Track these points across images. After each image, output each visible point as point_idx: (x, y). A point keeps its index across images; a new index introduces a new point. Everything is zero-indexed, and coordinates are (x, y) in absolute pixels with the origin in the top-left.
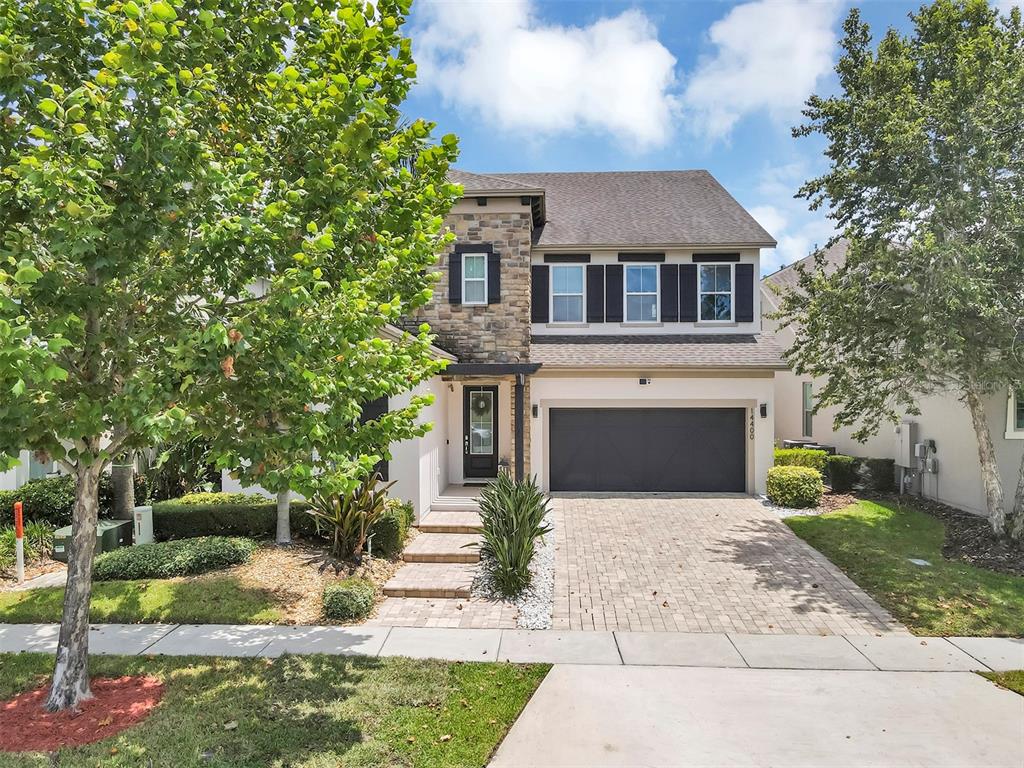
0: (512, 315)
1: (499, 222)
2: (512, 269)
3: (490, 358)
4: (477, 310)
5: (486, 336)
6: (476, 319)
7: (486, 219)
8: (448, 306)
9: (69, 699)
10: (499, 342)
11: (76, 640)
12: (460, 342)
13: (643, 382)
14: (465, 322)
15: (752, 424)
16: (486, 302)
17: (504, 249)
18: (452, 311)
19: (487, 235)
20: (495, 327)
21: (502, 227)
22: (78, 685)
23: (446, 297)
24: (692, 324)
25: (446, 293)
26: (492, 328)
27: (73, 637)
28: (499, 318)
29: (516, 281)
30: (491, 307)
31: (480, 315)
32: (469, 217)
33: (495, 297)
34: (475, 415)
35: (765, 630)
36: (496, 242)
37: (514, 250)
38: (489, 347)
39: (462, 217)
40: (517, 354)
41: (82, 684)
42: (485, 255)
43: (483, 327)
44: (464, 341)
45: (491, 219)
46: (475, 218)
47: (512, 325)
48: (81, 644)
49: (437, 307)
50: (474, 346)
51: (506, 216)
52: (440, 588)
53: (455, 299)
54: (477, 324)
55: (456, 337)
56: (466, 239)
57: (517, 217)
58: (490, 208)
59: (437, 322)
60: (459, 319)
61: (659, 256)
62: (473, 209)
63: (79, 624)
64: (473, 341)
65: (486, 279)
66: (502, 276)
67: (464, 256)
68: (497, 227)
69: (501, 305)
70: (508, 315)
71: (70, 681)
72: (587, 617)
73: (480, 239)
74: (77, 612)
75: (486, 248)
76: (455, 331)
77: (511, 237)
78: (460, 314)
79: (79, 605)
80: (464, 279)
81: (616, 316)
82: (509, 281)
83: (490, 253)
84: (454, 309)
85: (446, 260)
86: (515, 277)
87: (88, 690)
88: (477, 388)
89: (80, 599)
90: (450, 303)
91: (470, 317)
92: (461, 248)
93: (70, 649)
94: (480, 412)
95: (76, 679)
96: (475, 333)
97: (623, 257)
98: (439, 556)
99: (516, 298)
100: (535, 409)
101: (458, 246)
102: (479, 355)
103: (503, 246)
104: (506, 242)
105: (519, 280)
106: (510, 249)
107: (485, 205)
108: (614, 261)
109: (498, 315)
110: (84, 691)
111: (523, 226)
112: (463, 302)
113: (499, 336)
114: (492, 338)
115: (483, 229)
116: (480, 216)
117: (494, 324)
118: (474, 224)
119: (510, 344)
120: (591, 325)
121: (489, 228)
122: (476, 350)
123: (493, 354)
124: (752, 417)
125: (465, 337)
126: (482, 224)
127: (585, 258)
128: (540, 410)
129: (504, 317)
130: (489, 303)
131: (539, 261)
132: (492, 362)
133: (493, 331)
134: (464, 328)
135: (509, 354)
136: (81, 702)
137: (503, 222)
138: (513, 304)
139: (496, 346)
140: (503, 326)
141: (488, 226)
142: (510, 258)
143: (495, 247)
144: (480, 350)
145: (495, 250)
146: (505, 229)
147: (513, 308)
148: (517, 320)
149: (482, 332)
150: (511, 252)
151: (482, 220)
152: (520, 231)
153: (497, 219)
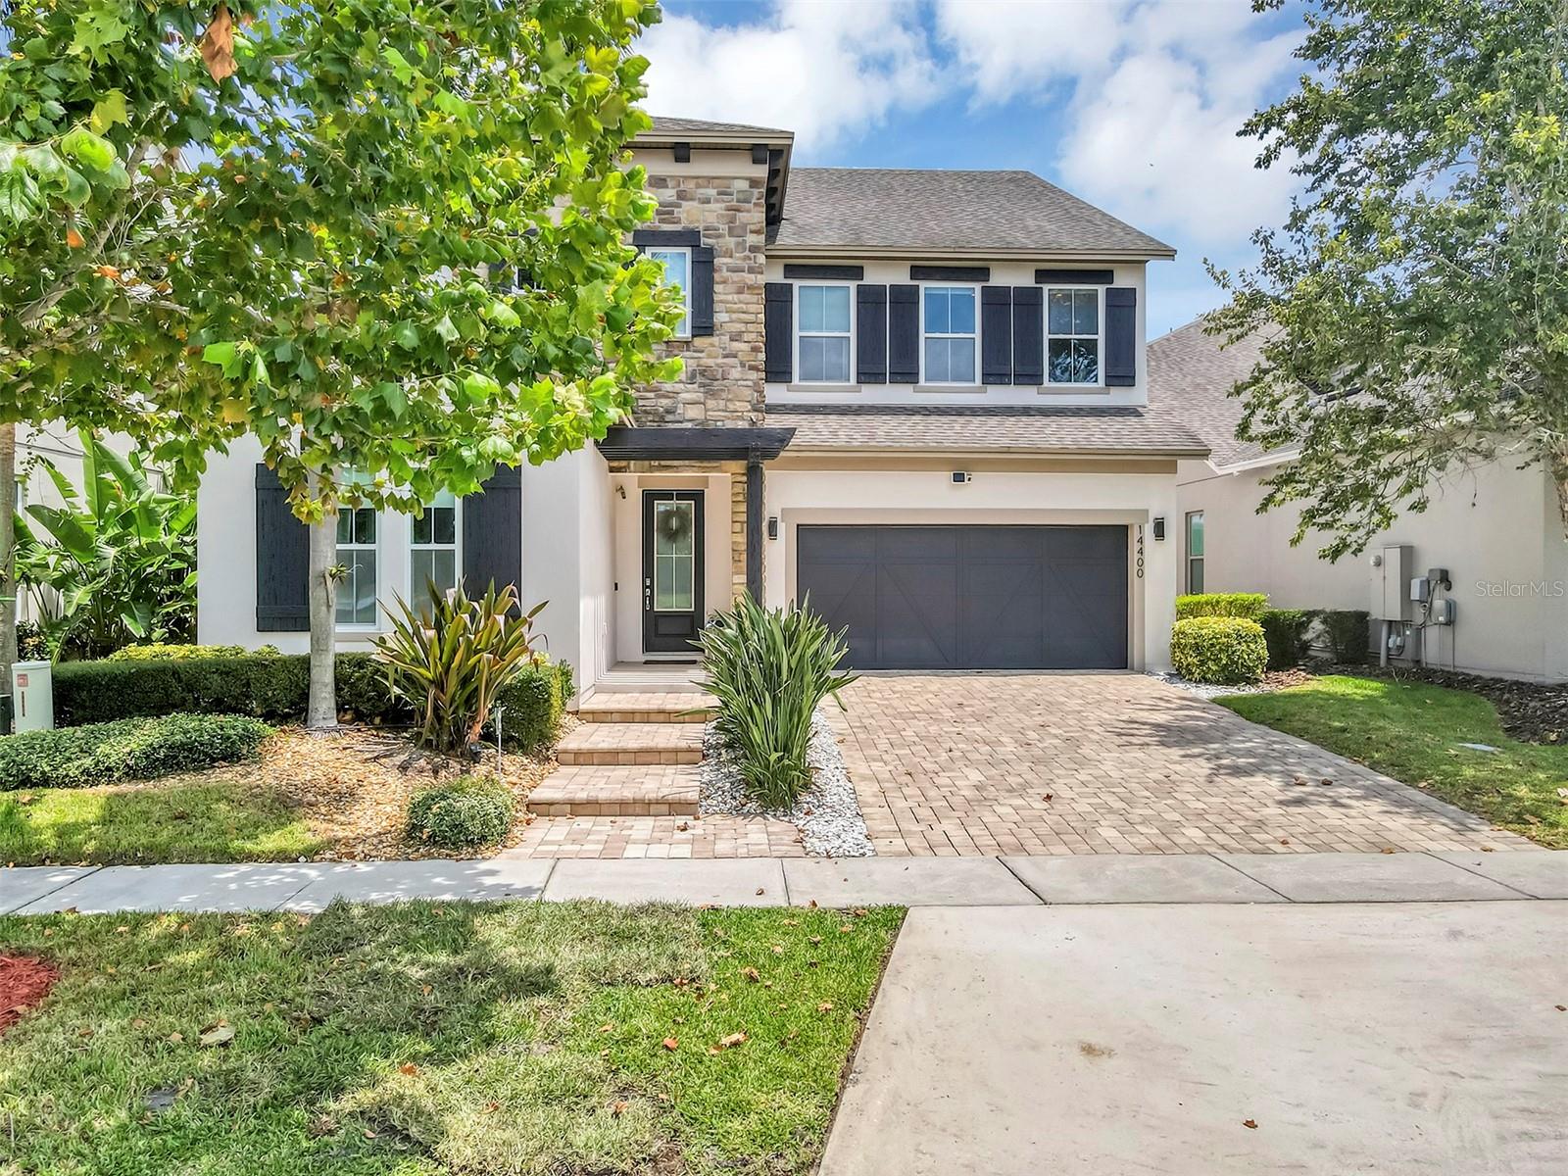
0: (735, 356)
1: (712, 192)
2: (736, 276)
4: (672, 347)
5: (691, 393)
7: (690, 185)
10: (711, 403)
12: (641, 403)
13: (959, 478)
15: (1141, 552)
16: (688, 334)
17: (720, 240)
19: (690, 215)
20: (704, 378)
21: (717, 201)
24: (1034, 389)
26: (699, 379)
28: (710, 362)
29: (742, 297)
30: (698, 342)
32: (660, 182)
33: (704, 326)
34: (662, 541)
35: (1279, 848)
36: (707, 229)
37: (738, 244)
38: (693, 412)
42: (688, 251)
43: (683, 377)
45: (698, 186)
46: (670, 183)
47: (735, 373)
50: (668, 412)
51: (726, 182)
52: (639, 796)
56: (652, 222)
57: (744, 185)
58: (699, 167)
61: (980, 273)
62: (667, 167)
64: (665, 402)
65: (688, 293)
66: (717, 288)
68: (708, 201)
69: (715, 340)
70: (726, 356)
72: (936, 836)
73: (678, 222)
75: (689, 238)
77: (732, 221)
81: (906, 374)
82: (730, 297)
83: (695, 246)
86: (740, 292)
88: (666, 495)
92: (647, 237)
94: (672, 536)
96: (669, 388)
97: (919, 272)
98: (625, 751)
99: (741, 327)
100: (773, 525)
101: (637, 234)
102: (676, 427)
103: (719, 236)
104: (724, 228)
105: (745, 297)
106: (730, 242)
107: (687, 160)
108: (903, 278)
109: (709, 356)
111: (754, 201)
113: (711, 393)
114: (700, 396)
115: (684, 203)
116: (678, 181)
117: (702, 373)
118: (669, 194)
119: (731, 407)
120: (865, 388)
121: (695, 204)
122: (669, 417)
123: (700, 424)
124: (1141, 541)
125: (652, 395)
126: (682, 196)
127: (856, 272)
128: (781, 528)
129: (720, 361)
130: (693, 336)
131: (777, 276)
133: (704, 385)
135: (730, 425)
137: (719, 194)
138: (736, 337)
139: (706, 410)
140: (719, 376)
141: (692, 199)
142: (731, 257)
143: (705, 236)
144: (678, 418)
145: (704, 241)
146: (723, 205)
147: (736, 345)
148: (743, 365)
149: (682, 385)
150: (732, 246)
151: (682, 187)
152: (749, 211)
153: (708, 187)
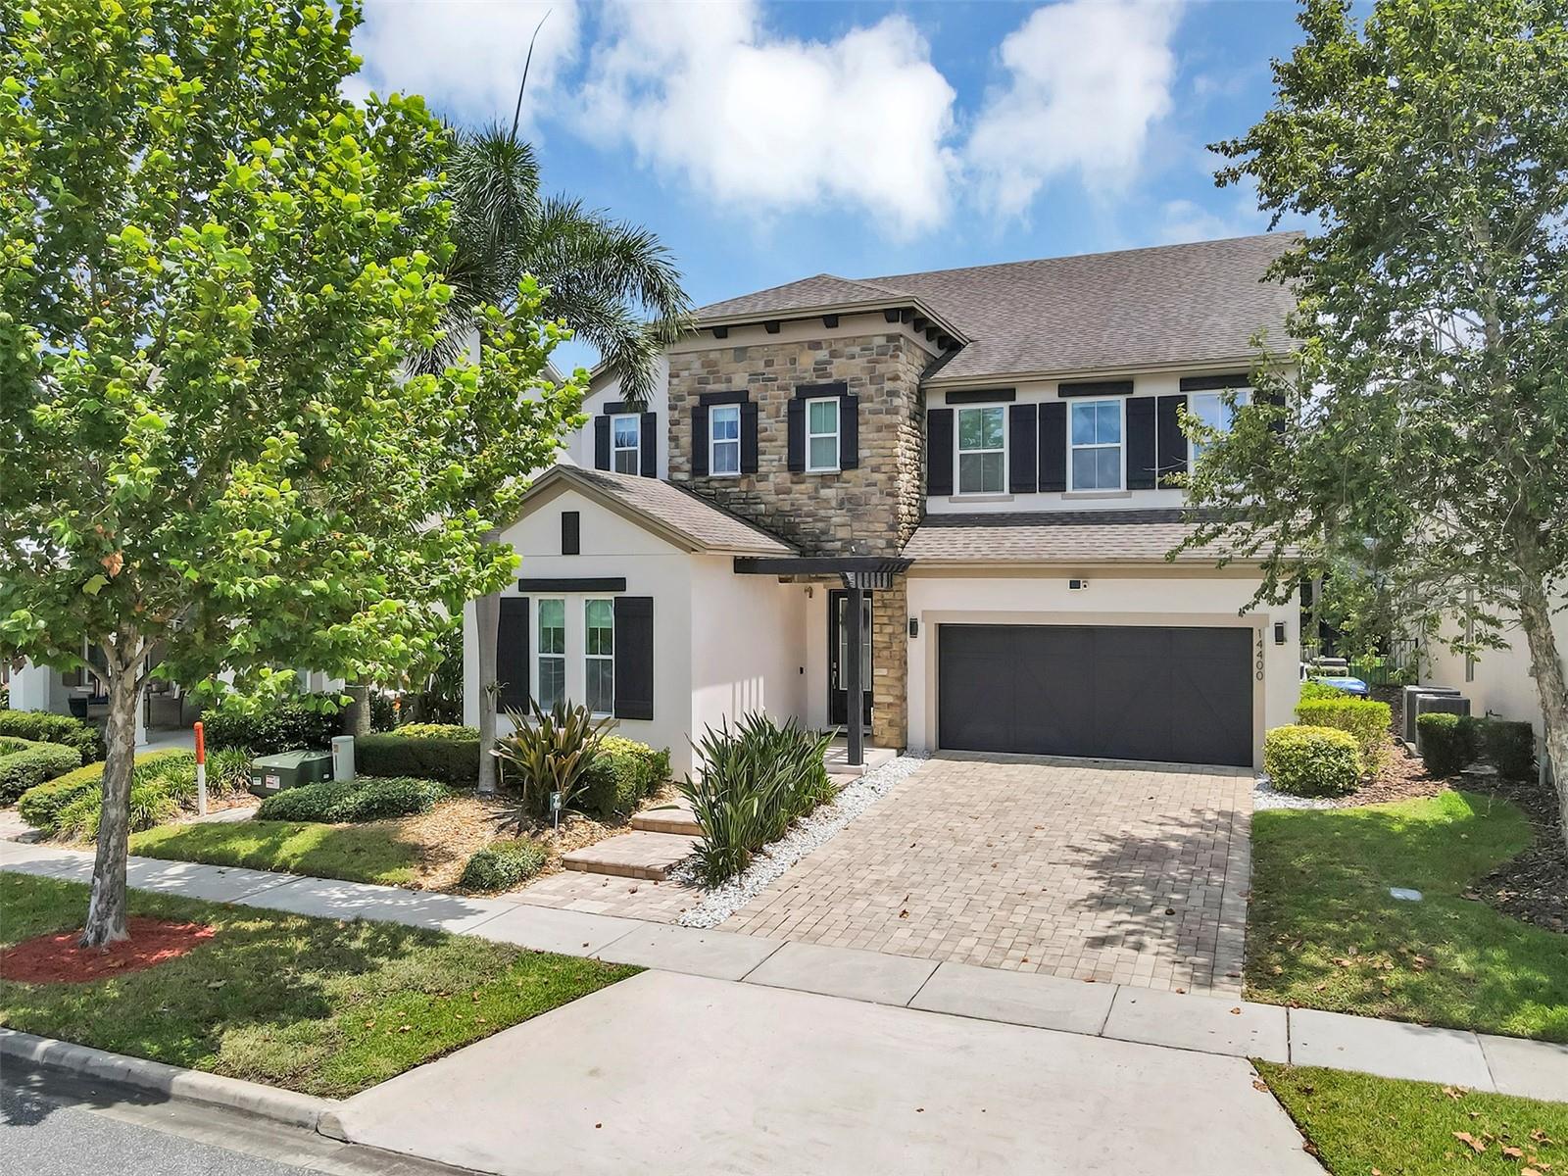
0: (875, 485)
1: (856, 350)
2: (875, 418)
3: (844, 549)
4: (826, 480)
5: (841, 517)
6: (825, 493)
7: (838, 346)
8: (787, 475)
9: (99, 937)
10: (856, 525)
11: (108, 872)
12: (802, 526)
13: (1075, 585)
14: (810, 498)
15: (1260, 655)
16: (838, 468)
17: (863, 389)
18: (792, 483)
19: (839, 370)
20: (852, 505)
21: (860, 356)
22: (110, 921)
23: (784, 462)
25: (785, 457)
26: (847, 505)
27: (105, 868)
28: (856, 491)
29: (881, 434)
30: (846, 475)
31: (830, 487)
32: (816, 345)
33: (850, 461)
36: (852, 380)
37: (877, 390)
38: (843, 533)
39: (806, 345)
40: (882, 543)
41: (115, 921)
42: (837, 399)
43: (834, 503)
44: (808, 525)
45: (847, 346)
46: (824, 346)
47: (875, 500)
48: (114, 877)
49: (771, 476)
50: (823, 533)
51: (866, 340)
53: (795, 465)
54: (825, 500)
55: (797, 520)
56: (810, 378)
57: (882, 341)
58: (843, 331)
59: (772, 498)
60: (801, 493)
61: (1124, 386)
62: (820, 333)
63: (111, 854)
64: (820, 525)
65: (838, 435)
66: (861, 429)
67: (808, 402)
68: (853, 357)
69: (859, 472)
70: (868, 485)
71: (102, 916)
73: (831, 376)
74: (109, 840)
75: (838, 388)
76: (796, 510)
77: (873, 370)
78: (803, 486)
79: (111, 834)
80: (808, 436)
81: (1054, 483)
82: (871, 436)
83: (844, 396)
84: (795, 479)
85: (784, 409)
86: (879, 430)
87: (122, 930)
89: (113, 826)
90: (789, 470)
91: (816, 490)
92: (805, 391)
93: (102, 880)
95: (108, 916)
96: (822, 513)
97: (1068, 389)
99: (880, 460)
100: (914, 626)
101: (799, 389)
102: (829, 546)
103: (862, 385)
104: (866, 378)
105: (884, 434)
106: (872, 389)
107: (837, 326)
108: (1051, 396)
109: (855, 486)
110: (117, 930)
111: (891, 353)
112: (808, 468)
113: (856, 517)
114: (847, 520)
115: (835, 360)
116: (829, 343)
117: (849, 500)
118: (822, 354)
119: (872, 527)
120: (1017, 497)
121: (843, 360)
122: (823, 538)
123: (847, 543)
124: (1260, 644)
125: (810, 519)
126: (834, 354)
127: (1007, 394)
128: (921, 627)
129: (864, 489)
130: (842, 470)
131: (935, 402)
132: (846, 555)
133: (849, 510)
134: (809, 506)
135: (871, 542)
136: (113, 942)
137: (862, 350)
138: (876, 469)
139: (852, 531)
140: (863, 502)
141: (841, 357)
142: (872, 401)
143: (851, 386)
144: (830, 538)
145: (851, 391)
146: (865, 359)
147: (877, 476)
148: (881, 492)
149: (833, 511)
150: (873, 393)
151: (834, 347)
152: (886, 362)
153: (853, 345)
